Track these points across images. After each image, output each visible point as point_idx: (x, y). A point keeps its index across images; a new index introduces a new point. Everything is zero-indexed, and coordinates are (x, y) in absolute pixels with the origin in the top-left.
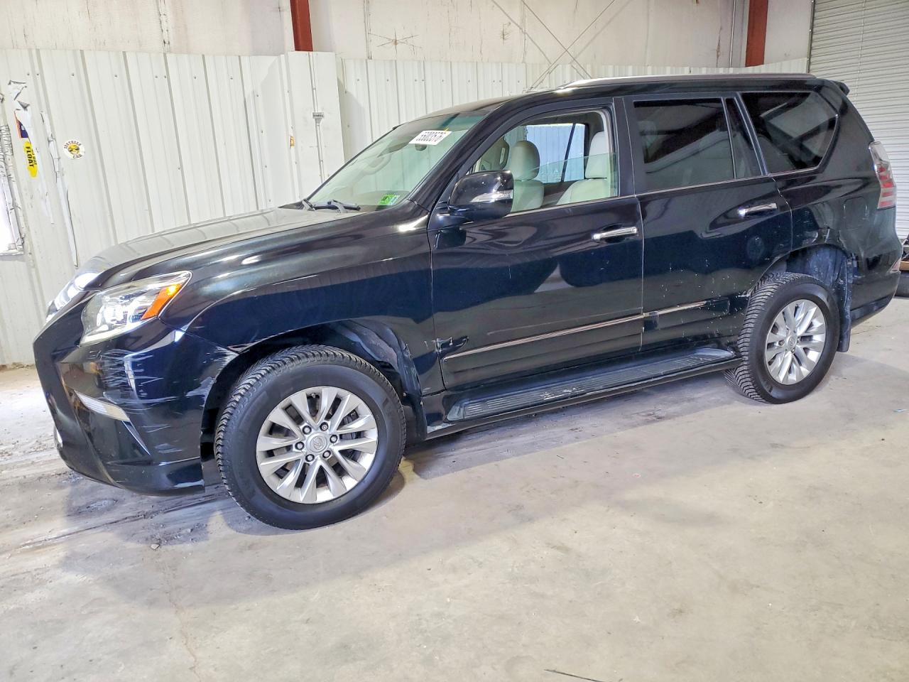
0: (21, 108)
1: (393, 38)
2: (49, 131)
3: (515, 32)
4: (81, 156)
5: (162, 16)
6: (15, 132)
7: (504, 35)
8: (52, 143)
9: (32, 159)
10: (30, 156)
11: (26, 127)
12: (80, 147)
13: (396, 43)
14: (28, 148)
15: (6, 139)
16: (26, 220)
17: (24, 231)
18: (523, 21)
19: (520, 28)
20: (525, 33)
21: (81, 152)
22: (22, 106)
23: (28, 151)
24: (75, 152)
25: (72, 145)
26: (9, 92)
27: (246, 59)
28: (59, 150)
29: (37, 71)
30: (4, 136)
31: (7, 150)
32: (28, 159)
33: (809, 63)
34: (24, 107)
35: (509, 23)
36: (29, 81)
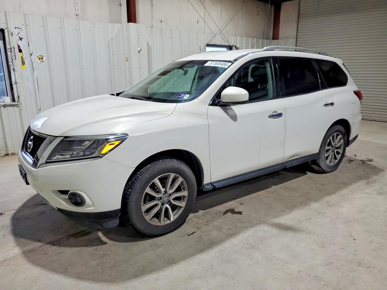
0: (20, 40)
1: (160, 20)
2: (31, 51)
3: (201, 21)
4: (43, 61)
5: (76, 4)
6: (17, 50)
7: (198, 22)
8: (32, 55)
9: (23, 62)
10: (22, 61)
11: (21, 48)
12: (43, 58)
13: (161, 22)
14: (22, 57)
15: (14, 53)
16: (20, 89)
17: (19, 93)
18: (204, 17)
19: (203, 20)
20: (205, 21)
21: (43, 60)
23: (22, 59)
24: (41, 60)
25: (40, 57)
26: (15, 32)
27: (109, 24)
28: (34, 58)
29: (28, 24)
30: (12, 51)
31: (14, 57)
32: (21, 62)
33: (297, 41)
34: (21, 39)
35: (200, 18)
36: (23, 28)
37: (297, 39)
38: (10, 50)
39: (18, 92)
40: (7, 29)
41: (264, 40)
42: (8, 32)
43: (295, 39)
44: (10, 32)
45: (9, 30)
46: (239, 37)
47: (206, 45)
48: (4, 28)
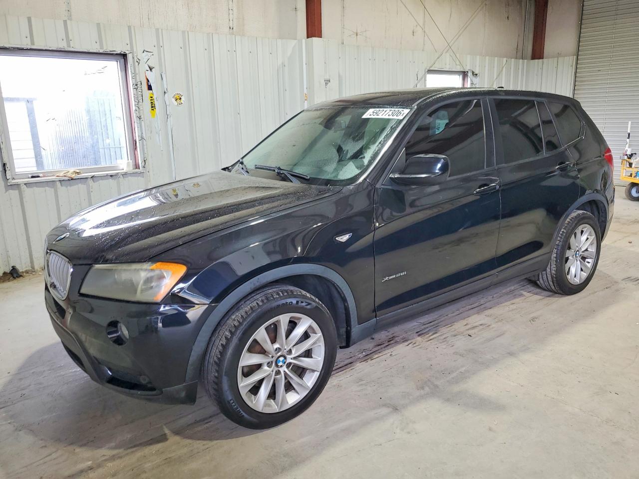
0: (149, 69)
1: (355, 31)
2: (165, 86)
3: (419, 31)
4: (182, 103)
5: (231, 11)
6: (145, 87)
7: (413, 33)
8: (166, 95)
9: (153, 105)
10: (152, 103)
11: (152, 83)
12: (182, 97)
13: (357, 35)
14: (151, 97)
15: (140, 90)
16: (147, 148)
17: (146, 155)
18: (424, 24)
19: (423, 29)
20: (424, 32)
21: (182, 101)
22: (149, 67)
23: (151, 100)
24: (178, 101)
25: (177, 96)
26: (143, 57)
27: (279, 41)
28: (170, 99)
29: (161, 45)
30: (138, 89)
31: (140, 98)
32: (150, 105)
33: (577, 59)
34: (151, 69)
35: (417, 26)
36: (155, 51)
37: (578, 55)
38: (136, 87)
39: (144, 153)
40: (131, 54)
41: (518, 60)
42: (133, 58)
43: (575, 57)
44: (136, 58)
45: (135, 55)
46: (478, 57)
47: (426, 70)
48: (127, 52)
